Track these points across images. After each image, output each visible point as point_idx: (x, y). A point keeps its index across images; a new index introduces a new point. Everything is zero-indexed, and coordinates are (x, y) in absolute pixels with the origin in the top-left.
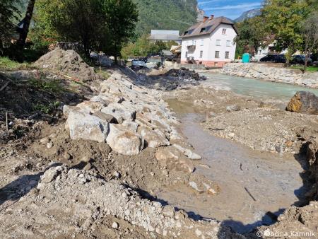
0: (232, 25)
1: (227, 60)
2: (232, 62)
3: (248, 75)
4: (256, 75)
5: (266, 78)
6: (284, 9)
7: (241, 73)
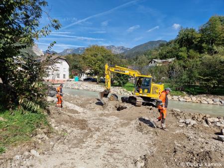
0: (66, 60)
1: (65, 79)
2: (68, 81)
3: (81, 88)
4: (85, 88)
5: (91, 89)
6: (93, 58)
7: (77, 87)
